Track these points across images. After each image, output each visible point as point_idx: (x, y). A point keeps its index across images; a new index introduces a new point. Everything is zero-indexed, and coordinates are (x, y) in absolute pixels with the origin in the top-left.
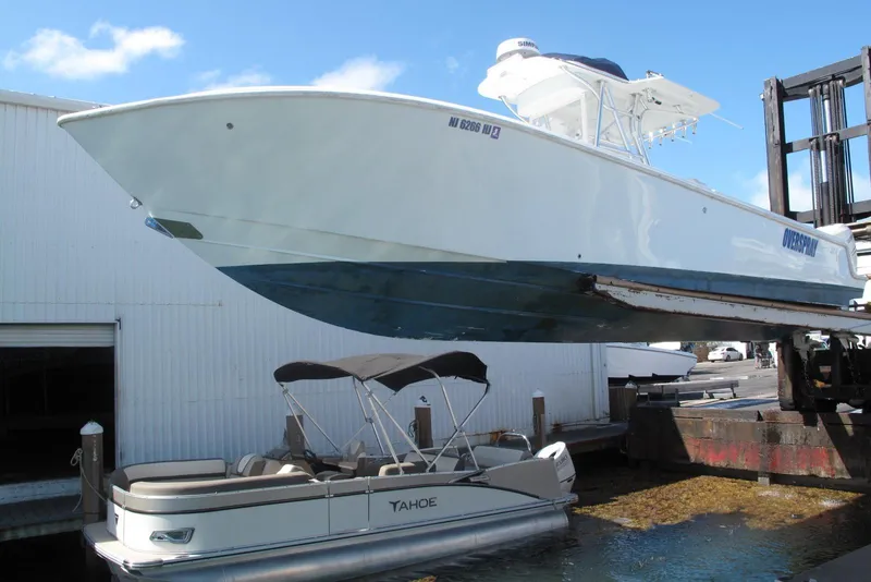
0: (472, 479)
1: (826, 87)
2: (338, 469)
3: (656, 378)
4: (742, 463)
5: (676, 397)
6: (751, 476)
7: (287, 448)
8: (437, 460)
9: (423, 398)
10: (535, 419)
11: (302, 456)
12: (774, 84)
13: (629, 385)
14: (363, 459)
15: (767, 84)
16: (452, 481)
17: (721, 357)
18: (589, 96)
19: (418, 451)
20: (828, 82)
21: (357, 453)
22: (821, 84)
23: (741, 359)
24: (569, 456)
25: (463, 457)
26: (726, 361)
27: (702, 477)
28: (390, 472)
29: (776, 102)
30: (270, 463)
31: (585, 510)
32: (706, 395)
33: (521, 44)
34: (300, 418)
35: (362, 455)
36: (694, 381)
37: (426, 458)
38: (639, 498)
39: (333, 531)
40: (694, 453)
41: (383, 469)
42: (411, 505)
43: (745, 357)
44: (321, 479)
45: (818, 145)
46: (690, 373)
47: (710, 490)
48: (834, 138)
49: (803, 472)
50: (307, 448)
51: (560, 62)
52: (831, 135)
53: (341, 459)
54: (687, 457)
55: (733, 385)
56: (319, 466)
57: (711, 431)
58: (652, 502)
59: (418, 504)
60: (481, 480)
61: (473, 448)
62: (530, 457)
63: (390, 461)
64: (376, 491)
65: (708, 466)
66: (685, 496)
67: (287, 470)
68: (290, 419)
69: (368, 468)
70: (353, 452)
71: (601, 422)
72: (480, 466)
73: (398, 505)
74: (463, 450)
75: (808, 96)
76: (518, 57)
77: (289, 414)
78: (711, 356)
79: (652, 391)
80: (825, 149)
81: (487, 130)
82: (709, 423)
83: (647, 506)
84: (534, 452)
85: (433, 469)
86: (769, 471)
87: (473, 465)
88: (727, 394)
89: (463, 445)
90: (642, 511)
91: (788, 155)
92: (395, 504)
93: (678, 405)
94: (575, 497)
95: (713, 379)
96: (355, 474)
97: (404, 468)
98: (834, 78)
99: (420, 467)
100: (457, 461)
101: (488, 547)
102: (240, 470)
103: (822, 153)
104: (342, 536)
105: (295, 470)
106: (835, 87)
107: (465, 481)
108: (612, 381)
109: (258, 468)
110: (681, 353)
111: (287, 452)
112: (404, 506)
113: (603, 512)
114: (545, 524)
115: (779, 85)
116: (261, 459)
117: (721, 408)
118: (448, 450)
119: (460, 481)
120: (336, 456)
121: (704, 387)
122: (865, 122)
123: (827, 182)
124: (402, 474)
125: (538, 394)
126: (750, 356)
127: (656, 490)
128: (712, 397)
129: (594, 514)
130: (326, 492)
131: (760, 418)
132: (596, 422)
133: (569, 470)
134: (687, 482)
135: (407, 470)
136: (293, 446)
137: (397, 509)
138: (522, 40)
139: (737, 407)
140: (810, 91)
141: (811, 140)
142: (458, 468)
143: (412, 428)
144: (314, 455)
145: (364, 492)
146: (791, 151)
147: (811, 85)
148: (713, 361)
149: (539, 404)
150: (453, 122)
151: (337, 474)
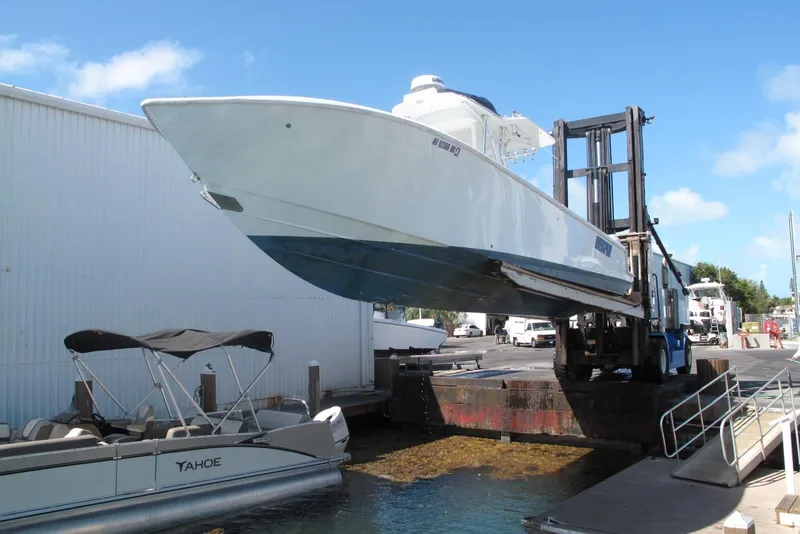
0: (255, 441)
1: (598, 132)
2: (127, 432)
3: (413, 351)
4: (488, 425)
5: (431, 367)
6: (494, 435)
7: (76, 412)
8: (223, 423)
9: (209, 366)
10: (310, 386)
11: (91, 419)
12: (561, 125)
13: (393, 357)
14: (152, 422)
15: (556, 123)
16: (236, 443)
17: (464, 333)
18: (477, 124)
19: (205, 415)
20: (600, 129)
21: (146, 417)
22: (595, 129)
23: (481, 335)
24: (344, 419)
25: (246, 420)
26: (469, 336)
27: (455, 437)
28: (177, 434)
29: (562, 138)
30: (57, 427)
31: (356, 468)
32: (454, 366)
33: (434, 80)
34: (90, 383)
35: (151, 419)
36: (444, 354)
37: (212, 422)
38: (403, 456)
39: (120, 491)
40: (448, 415)
41: (171, 432)
42: (196, 465)
43: (484, 333)
44: (108, 441)
45: (593, 174)
46: (441, 347)
47: (462, 448)
48: (605, 171)
49: (537, 431)
50: (95, 411)
51: (465, 99)
52: (602, 168)
53: (130, 423)
54: (442, 420)
55: (478, 358)
56: (107, 429)
57: (463, 397)
58: (414, 459)
59: (203, 464)
60: (263, 441)
61: (256, 412)
62: (309, 420)
63: (177, 424)
64: (163, 453)
65: (460, 427)
66: (441, 453)
67: (75, 433)
68: (79, 385)
69: (155, 431)
70: (142, 415)
71: (367, 389)
72: (263, 429)
73: (185, 465)
74: (247, 414)
75: (584, 136)
76: (433, 90)
77: (78, 379)
78: (457, 332)
79: (410, 362)
80: (598, 178)
81: (452, 150)
82: (462, 390)
83: (409, 463)
84: (313, 416)
85: (219, 431)
86: (511, 430)
87: (256, 428)
88: (472, 365)
89: (247, 409)
90: (405, 467)
91: (569, 180)
92: (181, 465)
93: (432, 374)
94: (348, 456)
95: (458, 352)
96: (142, 437)
97: (190, 431)
98: (604, 126)
99: (206, 429)
100: (241, 423)
101: (267, 503)
102: (26, 434)
103: (595, 181)
104: (128, 496)
105: (83, 433)
106: (605, 133)
107: (248, 443)
108: (378, 353)
109: (45, 432)
110: (435, 329)
111: (74, 417)
112: (190, 466)
113: (372, 469)
114: (320, 481)
115: (565, 125)
116: (48, 423)
117: (471, 377)
118: (233, 414)
119: (243, 442)
120: (124, 419)
121: (454, 359)
122: (626, 161)
123: (598, 203)
124: (188, 436)
125: (314, 363)
126: (489, 332)
127: (417, 448)
128: (460, 368)
129: (365, 471)
130: (112, 455)
131: (504, 386)
132: (361, 389)
133: (343, 432)
134: (442, 441)
135: (194, 432)
136: (82, 410)
137: (184, 468)
138: (435, 77)
139: (485, 376)
140: (587, 133)
141: (587, 170)
142: (242, 430)
143: (198, 394)
144: (103, 418)
145: (151, 454)
146: (571, 176)
147: (587, 129)
148: (458, 337)
149: (314, 372)
150: (435, 142)
151: (125, 437)
